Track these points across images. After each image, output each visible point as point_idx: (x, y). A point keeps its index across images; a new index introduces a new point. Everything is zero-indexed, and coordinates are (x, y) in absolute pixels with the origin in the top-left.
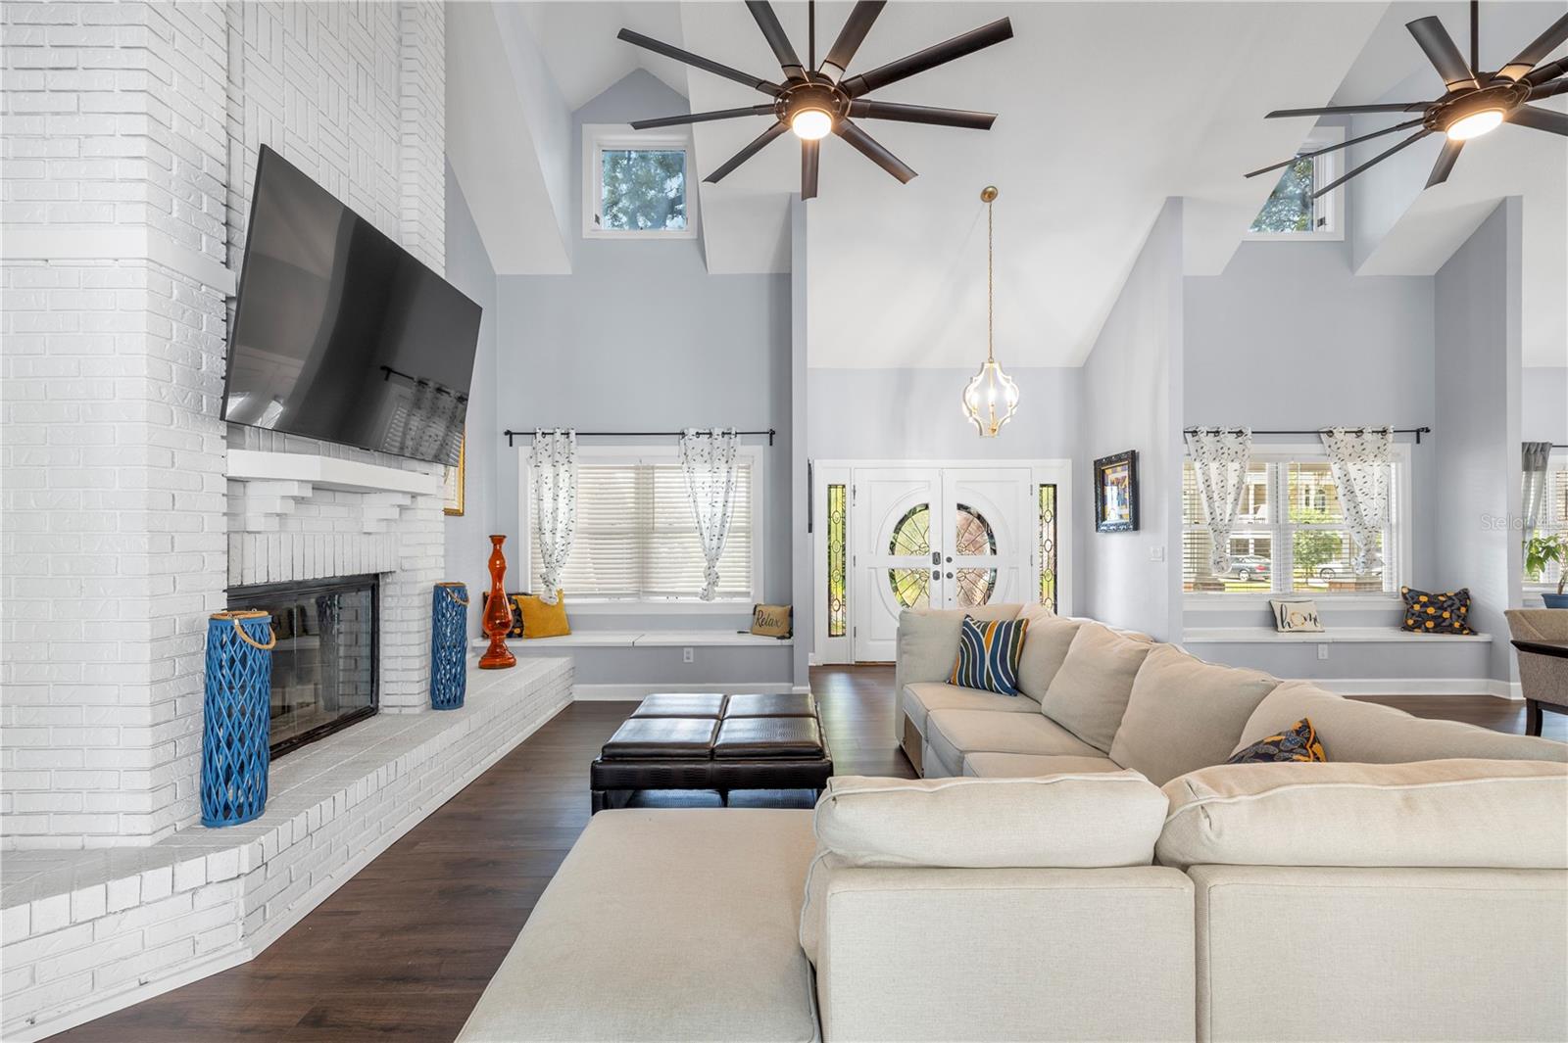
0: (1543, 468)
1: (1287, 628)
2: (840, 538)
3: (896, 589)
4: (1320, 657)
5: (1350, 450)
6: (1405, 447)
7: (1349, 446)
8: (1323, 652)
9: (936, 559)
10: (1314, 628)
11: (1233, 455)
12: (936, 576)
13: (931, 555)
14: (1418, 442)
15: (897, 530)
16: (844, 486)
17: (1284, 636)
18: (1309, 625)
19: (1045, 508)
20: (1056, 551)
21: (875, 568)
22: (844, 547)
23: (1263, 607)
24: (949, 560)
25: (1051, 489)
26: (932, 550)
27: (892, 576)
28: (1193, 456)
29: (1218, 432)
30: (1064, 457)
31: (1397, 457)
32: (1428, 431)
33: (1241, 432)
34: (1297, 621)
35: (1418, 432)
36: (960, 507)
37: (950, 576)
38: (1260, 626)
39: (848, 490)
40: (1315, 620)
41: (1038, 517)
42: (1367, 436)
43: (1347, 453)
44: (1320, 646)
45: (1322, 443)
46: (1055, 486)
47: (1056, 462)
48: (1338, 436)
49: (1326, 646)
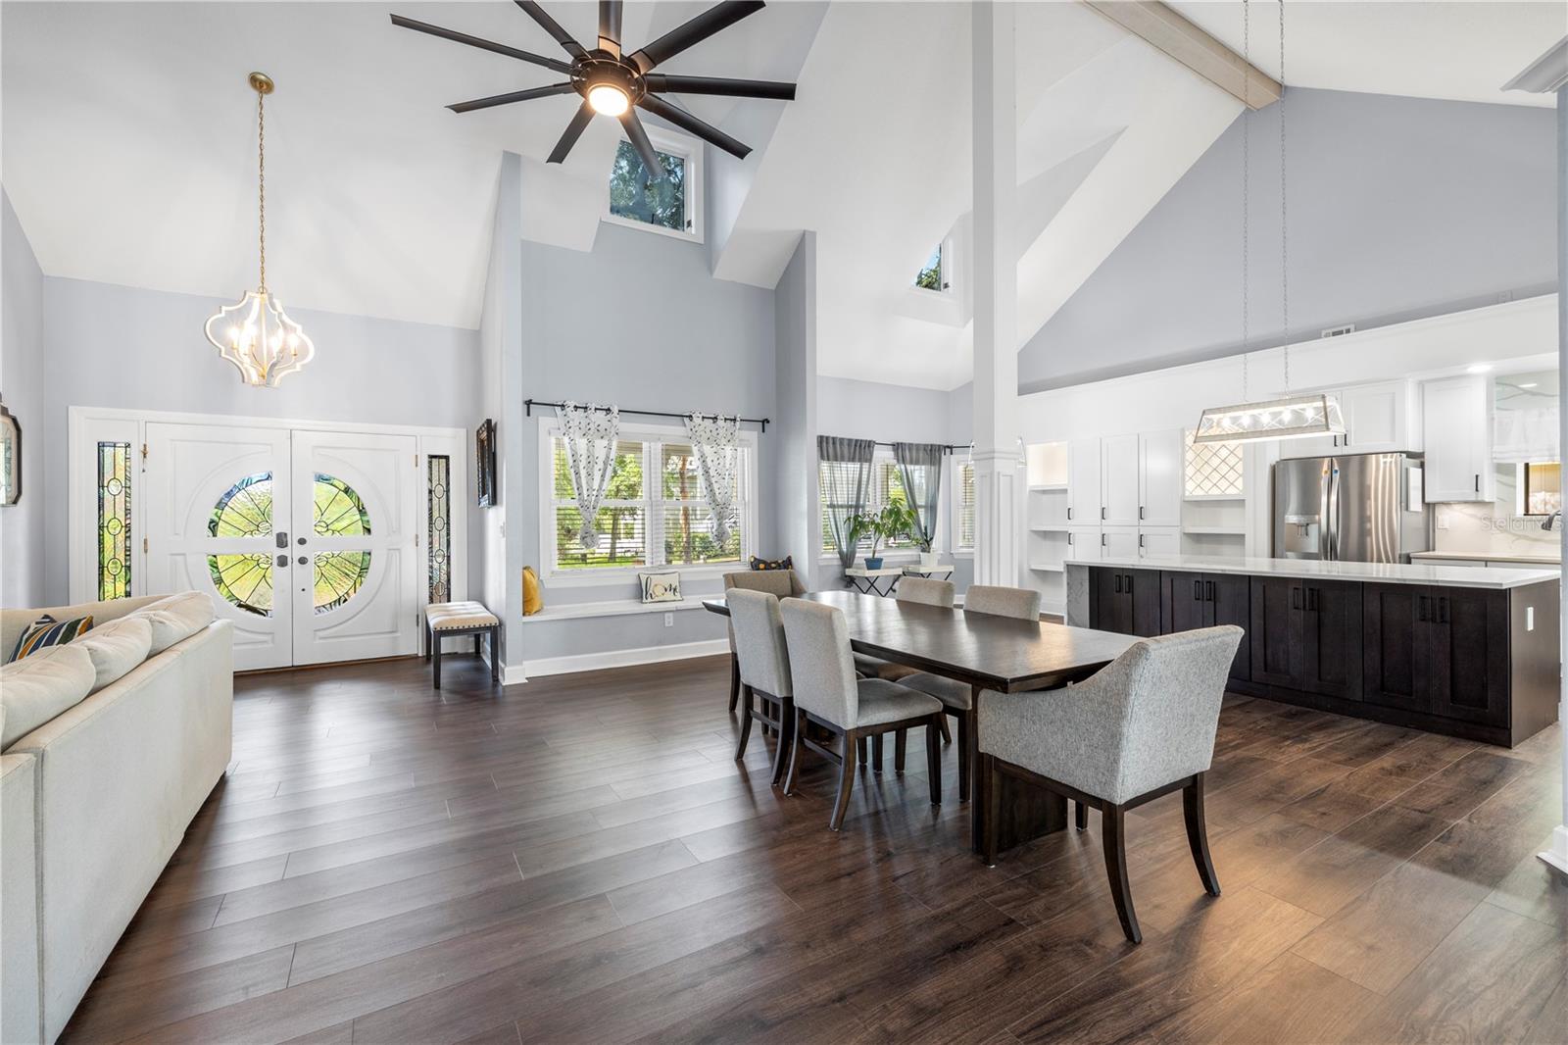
0: (870, 460)
1: (649, 600)
2: (121, 515)
3: (219, 581)
4: (667, 625)
5: (709, 434)
6: (752, 435)
7: (708, 431)
8: (669, 620)
9: (282, 540)
10: (673, 598)
11: (603, 432)
12: (283, 562)
13: (275, 536)
14: (763, 431)
15: (220, 505)
16: (128, 446)
17: (648, 607)
18: (669, 595)
19: (435, 483)
20: (448, 529)
21: (184, 554)
22: (128, 528)
23: (633, 581)
24: (302, 542)
25: (444, 460)
26: (277, 530)
27: (214, 566)
28: (563, 430)
29: (586, 408)
30: (456, 426)
31: (743, 442)
32: (768, 422)
33: (609, 409)
34: (659, 591)
35: (763, 422)
36: (321, 478)
37: (303, 561)
38: (629, 599)
39: (135, 452)
40: (675, 590)
41: (427, 492)
42: (720, 423)
43: (705, 436)
44: (667, 615)
45: (685, 426)
46: (447, 458)
47: (448, 431)
48: (697, 420)
49: (671, 614)
